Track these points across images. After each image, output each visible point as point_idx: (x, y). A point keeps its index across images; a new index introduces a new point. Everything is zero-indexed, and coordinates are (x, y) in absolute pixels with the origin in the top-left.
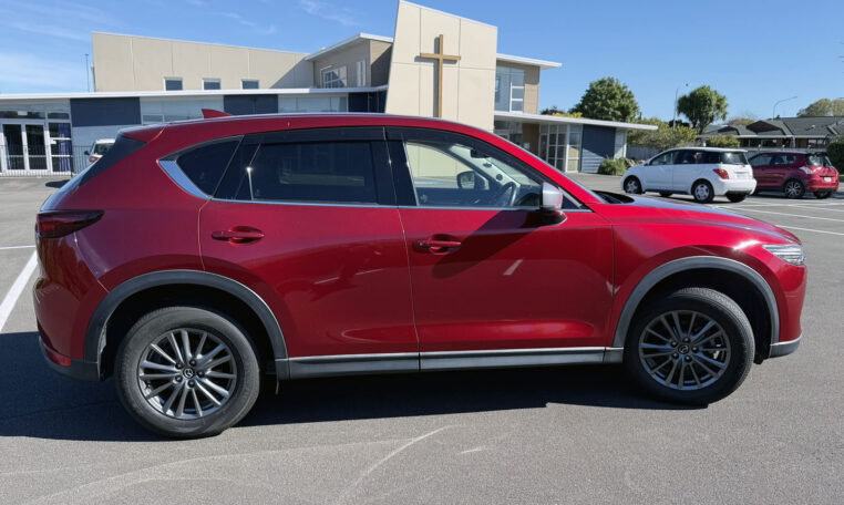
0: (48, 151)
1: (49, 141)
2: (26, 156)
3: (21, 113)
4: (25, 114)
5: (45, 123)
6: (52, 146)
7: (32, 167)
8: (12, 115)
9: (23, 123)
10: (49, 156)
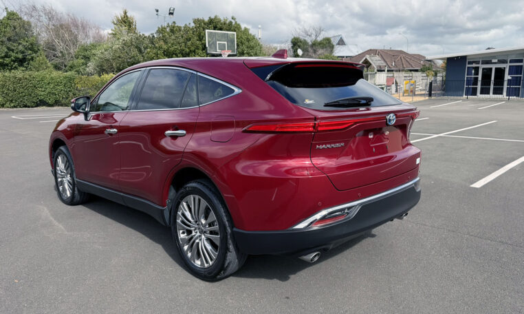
0: (506, 83)
1: (507, 77)
2: (492, 87)
3: (493, 61)
4: (496, 61)
5: (506, 66)
6: (508, 80)
7: (493, 94)
8: (489, 62)
9: (494, 67)
10: (505, 86)
